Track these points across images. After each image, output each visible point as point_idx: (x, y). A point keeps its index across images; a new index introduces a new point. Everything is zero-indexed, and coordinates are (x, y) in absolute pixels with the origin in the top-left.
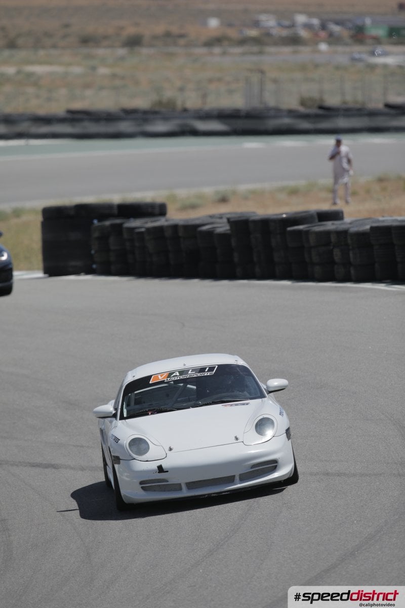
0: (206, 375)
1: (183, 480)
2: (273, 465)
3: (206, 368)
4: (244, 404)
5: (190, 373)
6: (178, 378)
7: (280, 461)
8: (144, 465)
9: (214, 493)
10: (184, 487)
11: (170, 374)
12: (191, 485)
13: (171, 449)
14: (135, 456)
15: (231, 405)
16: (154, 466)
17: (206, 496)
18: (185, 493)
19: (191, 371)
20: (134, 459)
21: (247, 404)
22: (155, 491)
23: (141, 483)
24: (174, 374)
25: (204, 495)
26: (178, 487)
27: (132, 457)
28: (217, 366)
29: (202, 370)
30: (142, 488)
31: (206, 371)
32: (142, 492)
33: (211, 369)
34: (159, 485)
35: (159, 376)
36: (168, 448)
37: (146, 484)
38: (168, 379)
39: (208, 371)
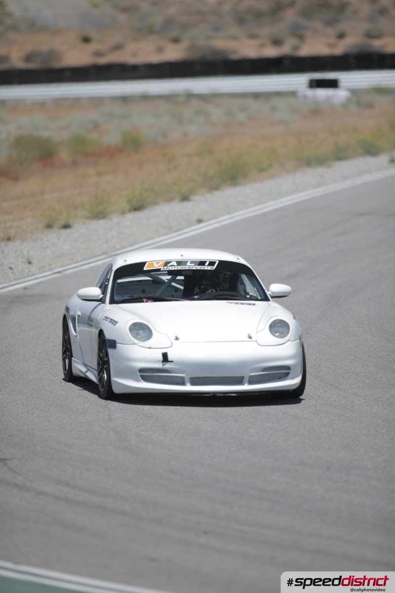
1: (187, 375)
3: (206, 262)
4: (250, 304)
5: (188, 264)
6: (176, 269)
7: (292, 369)
8: (147, 352)
9: (221, 392)
10: (187, 381)
11: (166, 264)
12: (196, 380)
13: (177, 339)
14: (135, 341)
15: (237, 303)
16: (158, 354)
17: (211, 395)
18: (188, 388)
19: (189, 262)
20: (135, 344)
21: (254, 305)
23: (141, 371)
24: (171, 264)
25: (209, 393)
26: (181, 381)
27: (132, 341)
28: (218, 262)
29: (202, 263)
30: (141, 376)
31: (206, 264)
33: (212, 263)
35: (155, 264)
36: (174, 337)
37: (146, 374)
38: (165, 268)
39: (209, 265)
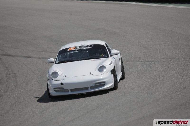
0: (88, 48)
1: (69, 88)
2: (104, 84)
3: (89, 46)
4: (99, 60)
5: (83, 47)
7: (106, 82)
8: (56, 82)
9: (80, 94)
10: (69, 91)
11: (75, 48)
12: (72, 90)
14: (53, 78)
15: (94, 60)
16: (59, 82)
18: (70, 93)
20: (53, 80)
21: (100, 60)
22: (59, 92)
23: (54, 89)
24: (77, 48)
25: (77, 94)
26: (67, 91)
27: (52, 79)
28: (93, 45)
29: (87, 46)
30: (55, 90)
31: (89, 47)
32: (54, 92)
33: (91, 46)
34: (61, 90)
35: (72, 48)
36: (65, 76)
37: (56, 89)
